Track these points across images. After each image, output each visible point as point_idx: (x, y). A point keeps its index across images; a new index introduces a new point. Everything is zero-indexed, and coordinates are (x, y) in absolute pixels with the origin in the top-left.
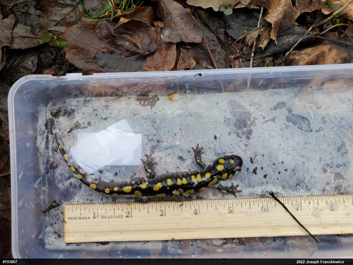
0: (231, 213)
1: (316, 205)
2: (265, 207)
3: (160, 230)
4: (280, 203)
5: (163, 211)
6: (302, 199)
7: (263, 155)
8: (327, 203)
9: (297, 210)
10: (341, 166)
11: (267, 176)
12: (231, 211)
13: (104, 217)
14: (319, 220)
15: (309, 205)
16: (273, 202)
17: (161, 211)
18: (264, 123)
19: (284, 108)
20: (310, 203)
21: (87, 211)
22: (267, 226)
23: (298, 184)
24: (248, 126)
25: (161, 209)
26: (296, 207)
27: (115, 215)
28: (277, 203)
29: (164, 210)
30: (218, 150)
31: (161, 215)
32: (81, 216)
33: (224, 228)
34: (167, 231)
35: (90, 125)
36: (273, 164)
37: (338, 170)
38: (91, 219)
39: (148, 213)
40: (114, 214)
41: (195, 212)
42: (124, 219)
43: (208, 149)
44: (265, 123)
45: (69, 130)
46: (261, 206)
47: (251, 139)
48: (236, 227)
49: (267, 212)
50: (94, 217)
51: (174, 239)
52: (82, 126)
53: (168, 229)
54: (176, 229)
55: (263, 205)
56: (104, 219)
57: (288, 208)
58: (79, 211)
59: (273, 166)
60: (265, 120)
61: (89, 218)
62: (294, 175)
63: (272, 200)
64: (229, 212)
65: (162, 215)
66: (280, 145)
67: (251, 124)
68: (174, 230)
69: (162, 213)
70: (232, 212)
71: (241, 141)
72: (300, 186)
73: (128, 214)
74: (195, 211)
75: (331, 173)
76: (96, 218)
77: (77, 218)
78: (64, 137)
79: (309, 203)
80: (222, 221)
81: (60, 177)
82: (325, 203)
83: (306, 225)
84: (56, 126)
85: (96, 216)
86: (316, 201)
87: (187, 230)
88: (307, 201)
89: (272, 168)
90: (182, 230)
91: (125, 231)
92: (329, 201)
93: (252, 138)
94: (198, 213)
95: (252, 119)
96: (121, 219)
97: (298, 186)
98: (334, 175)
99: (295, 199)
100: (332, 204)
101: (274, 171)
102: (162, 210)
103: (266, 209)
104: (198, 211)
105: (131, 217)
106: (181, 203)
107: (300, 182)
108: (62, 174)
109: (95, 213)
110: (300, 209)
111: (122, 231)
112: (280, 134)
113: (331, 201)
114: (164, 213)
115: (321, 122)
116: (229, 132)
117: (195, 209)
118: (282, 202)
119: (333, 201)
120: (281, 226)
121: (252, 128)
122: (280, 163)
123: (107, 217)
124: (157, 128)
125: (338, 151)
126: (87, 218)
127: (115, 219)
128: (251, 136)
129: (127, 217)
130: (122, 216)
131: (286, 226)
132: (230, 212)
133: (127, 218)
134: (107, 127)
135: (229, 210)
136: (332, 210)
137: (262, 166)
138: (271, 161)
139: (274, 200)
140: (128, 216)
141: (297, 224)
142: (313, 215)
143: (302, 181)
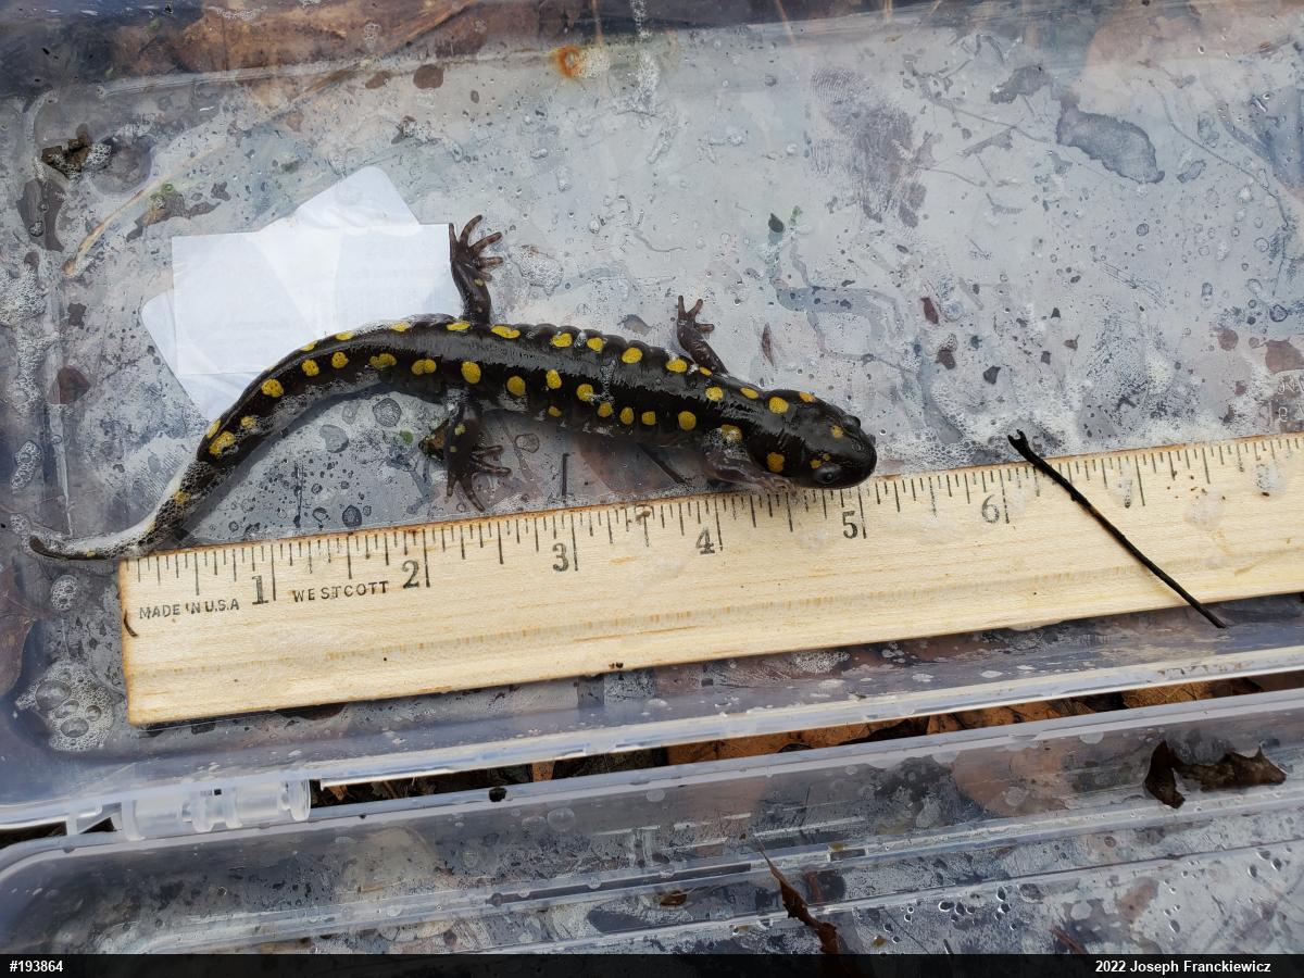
0: (855, 535)
1: (1200, 481)
2: (997, 501)
3: (555, 631)
4: (1057, 478)
5: (564, 549)
6: (1140, 461)
7: (976, 289)
8: (1242, 470)
9: (1128, 505)
10: (1288, 312)
11: (1000, 372)
12: (854, 527)
13: (306, 595)
14: (1218, 540)
15: (1170, 482)
16: (1030, 478)
17: (555, 549)
18: (967, 154)
19: (1044, 91)
20: (1174, 474)
21: (226, 572)
22: (1008, 582)
23: (1124, 400)
24: (904, 170)
25: (555, 542)
26: (1123, 492)
27: (354, 583)
28: (1046, 482)
29: (569, 544)
30: (790, 277)
31: (556, 567)
32: (201, 599)
33: (830, 600)
34: (590, 634)
35: (227, 197)
36: (1019, 321)
37: (1277, 332)
38: (248, 610)
39: (502, 562)
40: (350, 577)
41: (703, 542)
42: (396, 596)
43: (746, 279)
44: (973, 155)
45: (132, 227)
46: (979, 498)
47: (921, 222)
48: (881, 595)
49: (1008, 521)
50: (260, 601)
51: (620, 665)
52: (190, 204)
53: (590, 626)
54: (624, 622)
55: (986, 496)
56: (306, 604)
57: (1090, 500)
58: (188, 576)
59: (1017, 330)
60: (973, 141)
61: (237, 605)
62: (1107, 361)
63: (1021, 469)
64: (845, 534)
65: (560, 563)
66: (1041, 241)
67: (917, 160)
68: (617, 626)
69: (562, 556)
70: (860, 532)
71: (882, 232)
72: (1133, 406)
73: (411, 572)
74: (701, 537)
75: (1253, 342)
76: (267, 602)
77: (182, 609)
78: (111, 257)
79: (1170, 476)
80: (821, 573)
81: (100, 436)
82: (1236, 469)
83: (1169, 564)
84: (70, 215)
85: (267, 595)
86: (1197, 464)
87: (673, 624)
88: (1164, 467)
89: (1016, 338)
90: (655, 623)
91: (403, 649)
92: (1249, 460)
93: (926, 217)
94: (716, 547)
95: (918, 141)
96: (379, 596)
97: (1124, 407)
98: (1265, 350)
99: (1115, 460)
100: (1262, 471)
101: (1025, 352)
102: (559, 547)
103: (1001, 510)
104: (714, 538)
105: (428, 585)
106: (640, 511)
107: (1134, 392)
108: (112, 425)
109: (264, 581)
110: (1136, 501)
111: (388, 650)
112: (1035, 199)
113: (1259, 459)
114: (569, 555)
115: (1196, 138)
116: (830, 200)
117: (699, 530)
118: (1065, 475)
119: (1265, 456)
120: (1068, 574)
121: (923, 178)
122: (1044, 318)
123: (318, 594)
124: (518, 197)
125: (1274, 253)
126: (228, 603)
127: (356, 597)
128: (920, 213)
129: (407, 585)
130: (383, 583)
131: (1086, 577)
132: (850, 533)
133: (409, 590)
134: (302, 203)
135: (845, 524)
136: (1266, 494)
137: (972, 332)
138: (1007, 310)
139: (1030, 470)
140: (412, 582)
141: (1130, 561)
142: (1191, 520)
143: (1139, 386)
